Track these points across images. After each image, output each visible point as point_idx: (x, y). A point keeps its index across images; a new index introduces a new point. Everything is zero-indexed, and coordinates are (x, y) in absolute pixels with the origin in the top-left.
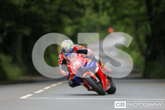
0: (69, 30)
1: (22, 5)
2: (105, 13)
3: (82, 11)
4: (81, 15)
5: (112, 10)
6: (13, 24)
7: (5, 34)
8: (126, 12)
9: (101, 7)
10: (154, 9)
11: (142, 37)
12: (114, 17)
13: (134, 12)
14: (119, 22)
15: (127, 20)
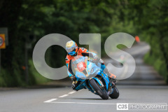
1: (51, 13)
2: (131, 23)
3: (109, 20)
4: (108, 25)
5: (136, 19)
8: (152, 22)
12: (140, 27)
13: (159, 21)
14: (145, 32)
15: (152, 29)
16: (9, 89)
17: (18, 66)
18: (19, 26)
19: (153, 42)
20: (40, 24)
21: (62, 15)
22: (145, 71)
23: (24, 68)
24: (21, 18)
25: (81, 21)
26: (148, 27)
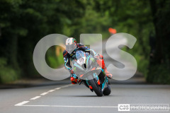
1: (17, 5)
3: (81, 11)
4: (80, 16)
5: (113, 9)
6: (8, 24)
8: (129, 12)
9: (102, 7)
10: (159, 10)
11: (145, 39)
12: (116, 19)
13: (137, 12)
14: (121, 24)
15: (130, 21)
21: (31, 7)
25: (51, 13)
26: (126, 18)
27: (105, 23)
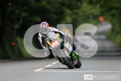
0: (69, 19)
4: (78, 8)
6: (27, 14)
7: (21, 22)
8: (113, 5)
12: (105, 9)
14: (107, 14)
15: (114, 11)
16: (2, 61)
17: (8, 42)
18: (9, 10)
19: (114, 21)
20: (25, 8)
22: (108, 45)
23: (13, 44)
24: (10, 4)
25: (58, 6)
26: (111, 9)
27: (96, 13)
